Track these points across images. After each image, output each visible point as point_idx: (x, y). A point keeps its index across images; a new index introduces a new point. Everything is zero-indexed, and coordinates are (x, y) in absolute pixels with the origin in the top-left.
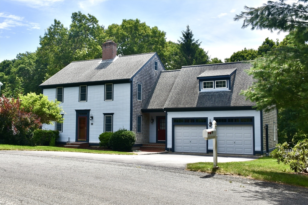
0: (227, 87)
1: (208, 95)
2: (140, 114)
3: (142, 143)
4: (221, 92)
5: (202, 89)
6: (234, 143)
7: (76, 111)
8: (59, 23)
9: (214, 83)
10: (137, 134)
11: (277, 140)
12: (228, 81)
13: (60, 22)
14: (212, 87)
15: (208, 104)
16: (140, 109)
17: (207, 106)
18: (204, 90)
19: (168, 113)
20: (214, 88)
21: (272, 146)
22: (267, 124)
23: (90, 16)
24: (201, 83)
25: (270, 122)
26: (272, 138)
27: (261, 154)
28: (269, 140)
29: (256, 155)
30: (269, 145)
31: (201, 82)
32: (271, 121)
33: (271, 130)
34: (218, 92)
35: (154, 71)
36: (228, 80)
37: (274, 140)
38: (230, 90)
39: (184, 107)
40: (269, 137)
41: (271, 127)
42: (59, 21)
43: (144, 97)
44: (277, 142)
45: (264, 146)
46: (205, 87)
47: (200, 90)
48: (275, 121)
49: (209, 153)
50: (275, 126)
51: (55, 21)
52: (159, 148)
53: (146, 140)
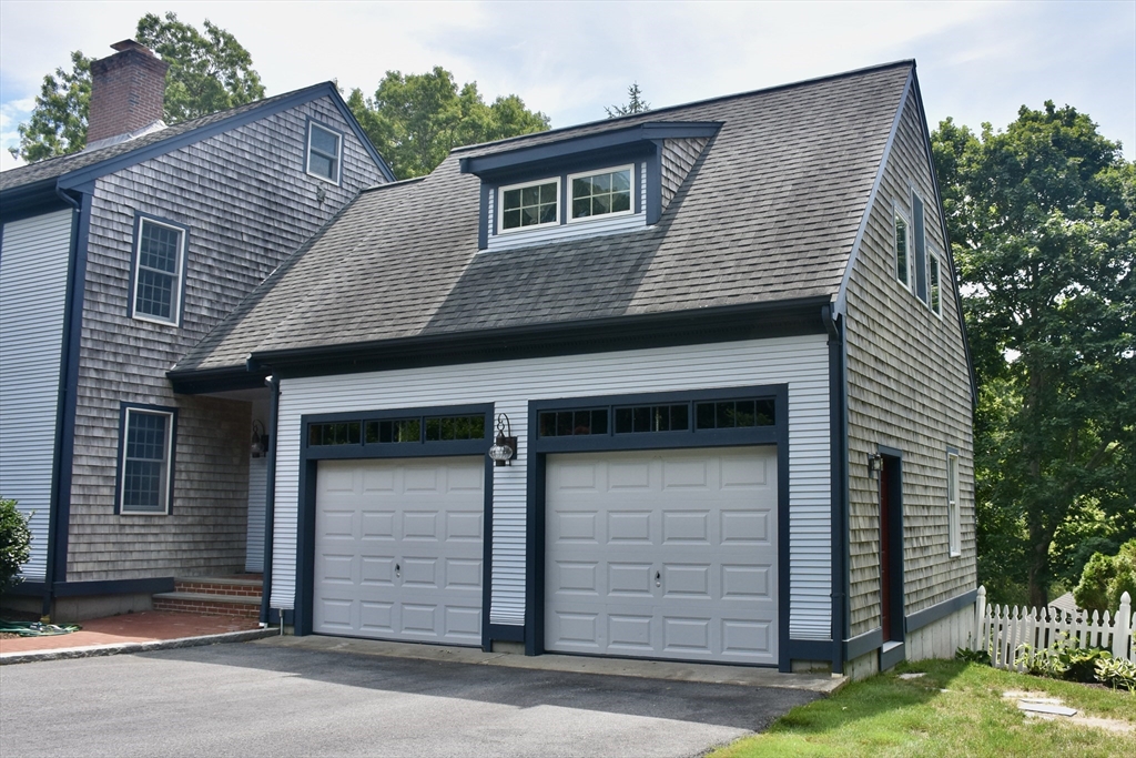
0: (638, 210)
1: (519, 266)
2: (152, 401)
3: (172, 574)
4: (598, 243)
5: (495, 233)
6: (654, 575)
9: (564, 187)
10: (123, 521)
11: (974, 553)
12: (644, 171)
14: (549, 215)
15: (497, 316)
16: (163, 374)
17: (487, 325)
18: (505, 240)
19: (285, 385)
20: (563, 221)
21: (937, 591)
22: (892, 444)
23: (213, 31)
24: (491, 197)
25: (922, 441)
26: (936, 541)
27: (829, 662)
28: (907, 555)
29: (798, 666)
30: (906, 591)
31: (492, 192)
32: (926, 433)
33: (930, 492)
34: (583, 242)
35: (304, 178)
36: (644, 165)
37: (953, 554)
38: (652, 227)
39: (357, 339)
40: (906, 535)
41: (928, 473)
43: (206, 304)
44: (973, 562)
45: (856, 604)
46: (511, 221)
47: (483, 245)
48: (960, 444)
49: (497, 647)
50: (957, 470)
52: (240, 605)
53: (215, 555)
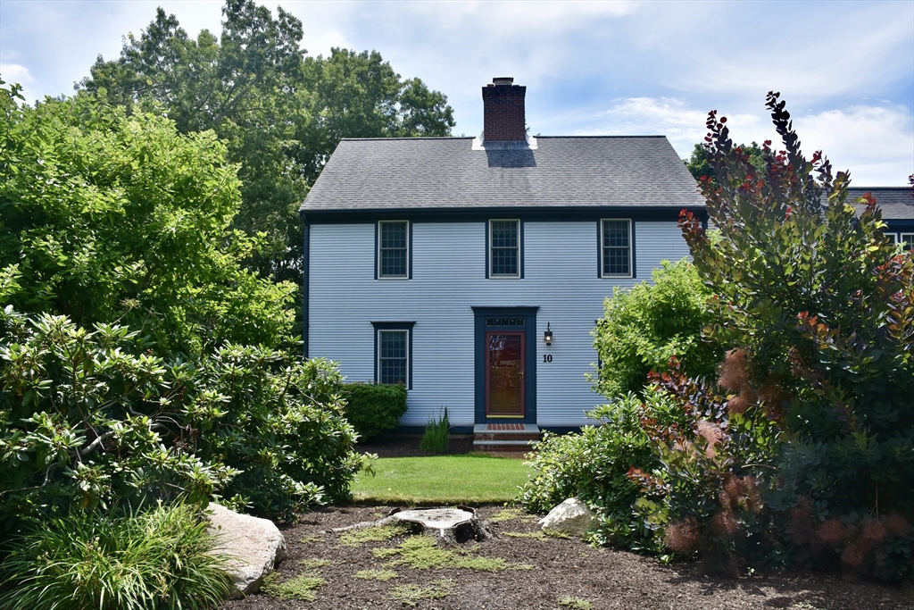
7: (476, 310)
8: (173, 22)
13: (177, 19)
23: (282, 15)
42: (172, 17)
51: (161, 14)
